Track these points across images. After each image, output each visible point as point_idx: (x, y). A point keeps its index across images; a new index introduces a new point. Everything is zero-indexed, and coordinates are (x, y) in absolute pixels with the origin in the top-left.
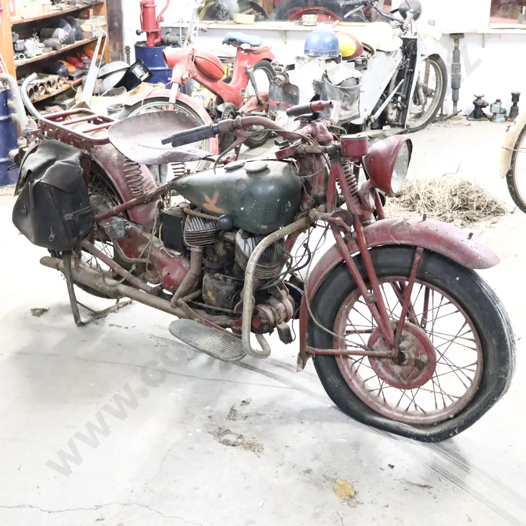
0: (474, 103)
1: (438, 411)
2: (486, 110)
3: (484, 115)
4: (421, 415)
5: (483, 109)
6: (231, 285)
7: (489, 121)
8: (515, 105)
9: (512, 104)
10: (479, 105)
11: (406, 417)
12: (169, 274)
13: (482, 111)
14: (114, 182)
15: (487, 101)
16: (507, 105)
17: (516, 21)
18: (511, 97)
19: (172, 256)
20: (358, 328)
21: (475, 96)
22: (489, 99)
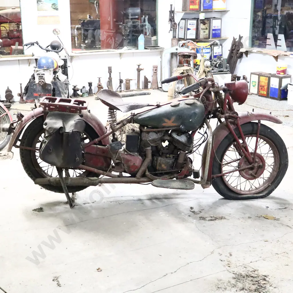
0: (73, 89)
1: (260, 186)
2: (79, 92)
3: (78, 95)
4: (256, 190)
5: (78, 92)
6: (173, 159)
7: (81, 97)
8: (90, 88)
9: (89, 88)
10: (76, 90)
11: (251, 192)
12: (134, 164)
13: (77, 93)
14: (93, 127)
15: (78, 88)
16: (88, 88)
17: (81, 49)
18: (88, 84)
19: (135, 155)
20: (228, 162)
21: (73, 86)
22: (79, 87)
